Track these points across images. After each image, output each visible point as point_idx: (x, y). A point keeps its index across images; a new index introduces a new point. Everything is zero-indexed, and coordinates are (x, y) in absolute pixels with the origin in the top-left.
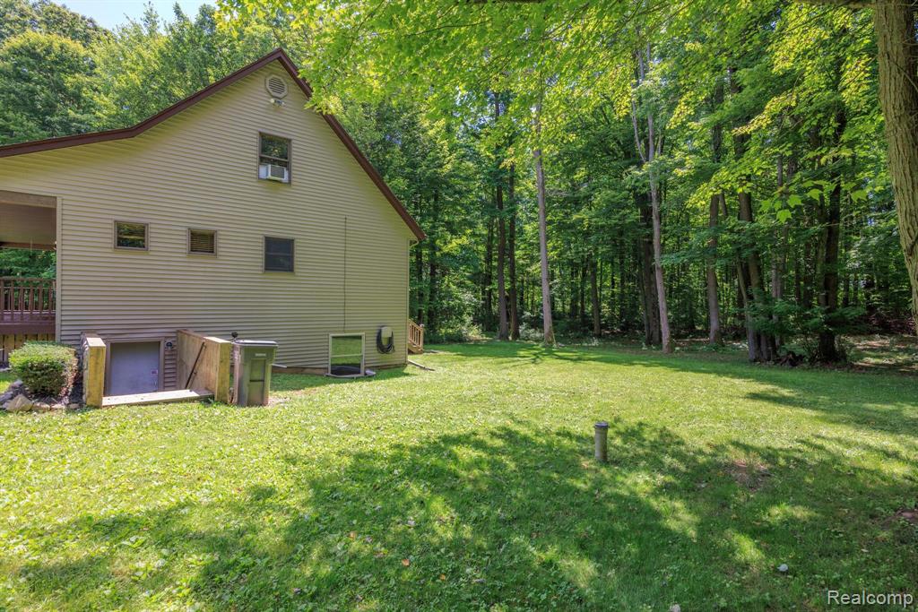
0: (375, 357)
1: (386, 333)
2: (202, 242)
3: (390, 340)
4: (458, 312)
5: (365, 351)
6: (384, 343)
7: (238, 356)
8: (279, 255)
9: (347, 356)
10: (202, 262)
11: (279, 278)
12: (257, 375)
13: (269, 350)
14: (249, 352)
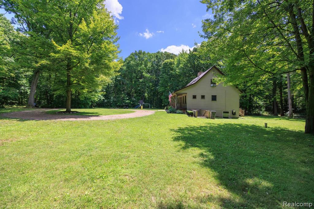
0: (232, 116)
1: (234, 111)
2: (203, 97)
3: (235, 113)
4: (259, 107)
5: (230, 114)
6: (234, 113)
7: (211, 113)
8: (214, 98)
9: (226, 115)
10: (203, 100)
11: (214, 102)
12: (214, 116)
13: (215, 112)
14: (212, 112)
